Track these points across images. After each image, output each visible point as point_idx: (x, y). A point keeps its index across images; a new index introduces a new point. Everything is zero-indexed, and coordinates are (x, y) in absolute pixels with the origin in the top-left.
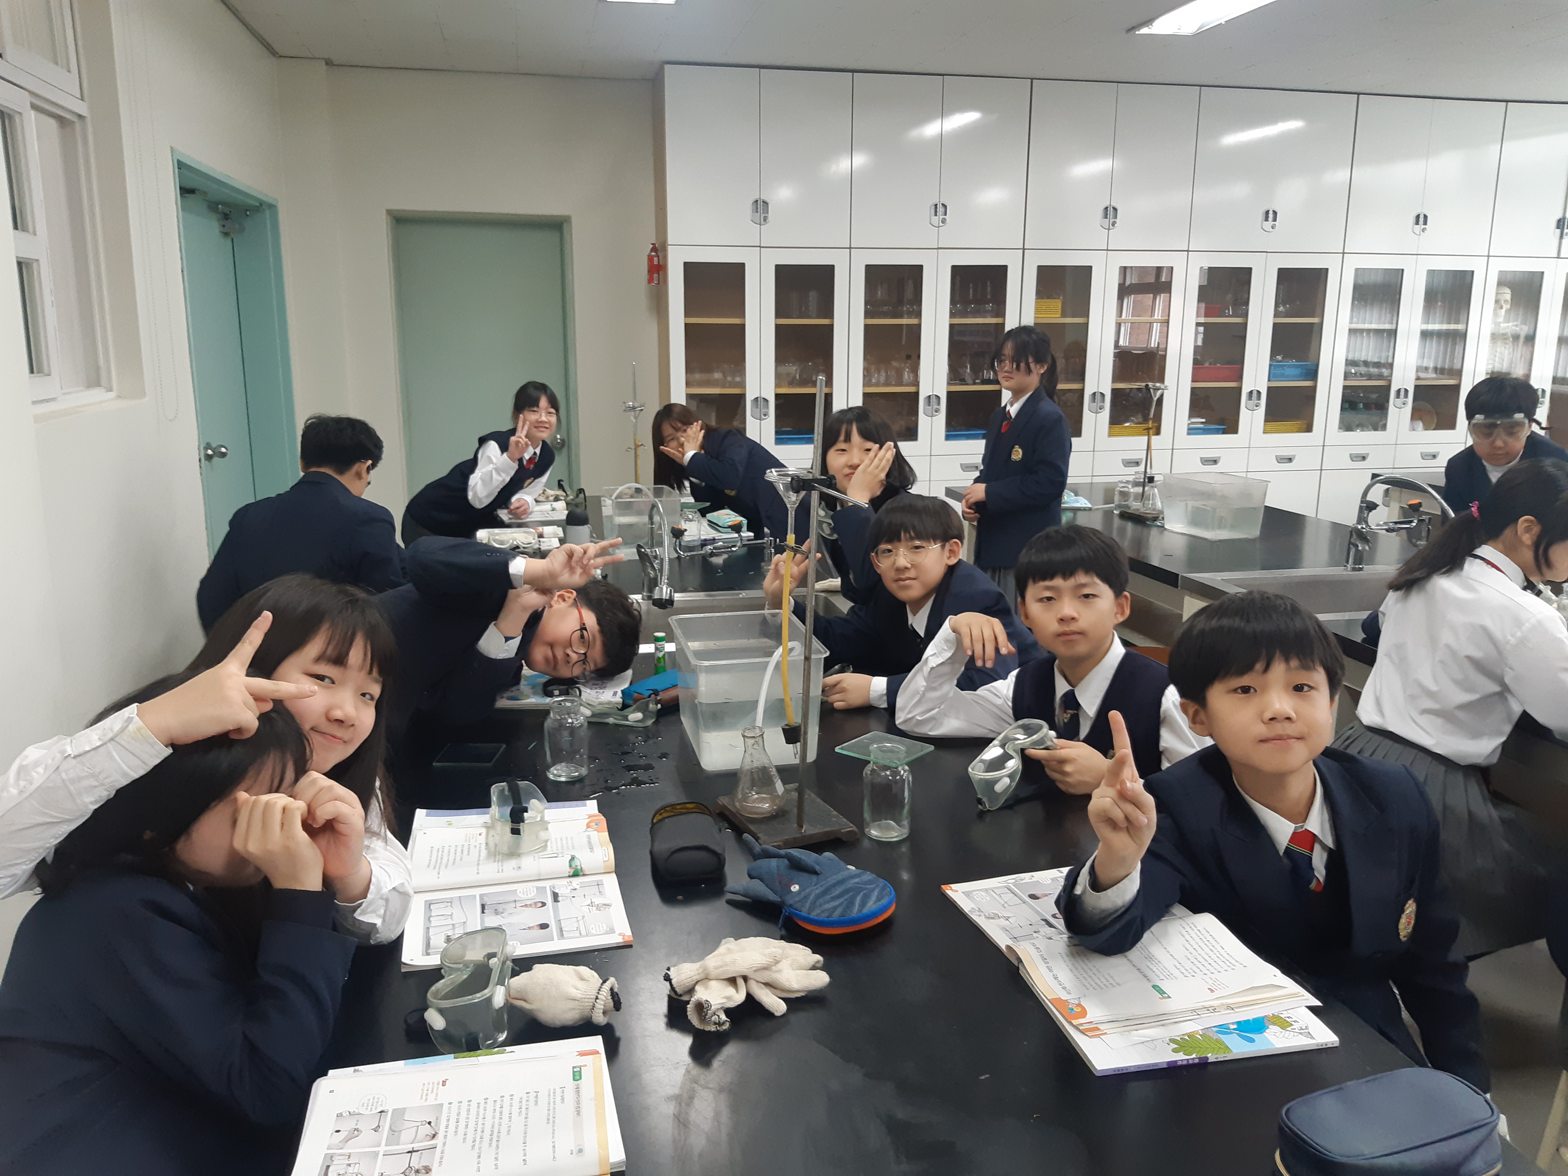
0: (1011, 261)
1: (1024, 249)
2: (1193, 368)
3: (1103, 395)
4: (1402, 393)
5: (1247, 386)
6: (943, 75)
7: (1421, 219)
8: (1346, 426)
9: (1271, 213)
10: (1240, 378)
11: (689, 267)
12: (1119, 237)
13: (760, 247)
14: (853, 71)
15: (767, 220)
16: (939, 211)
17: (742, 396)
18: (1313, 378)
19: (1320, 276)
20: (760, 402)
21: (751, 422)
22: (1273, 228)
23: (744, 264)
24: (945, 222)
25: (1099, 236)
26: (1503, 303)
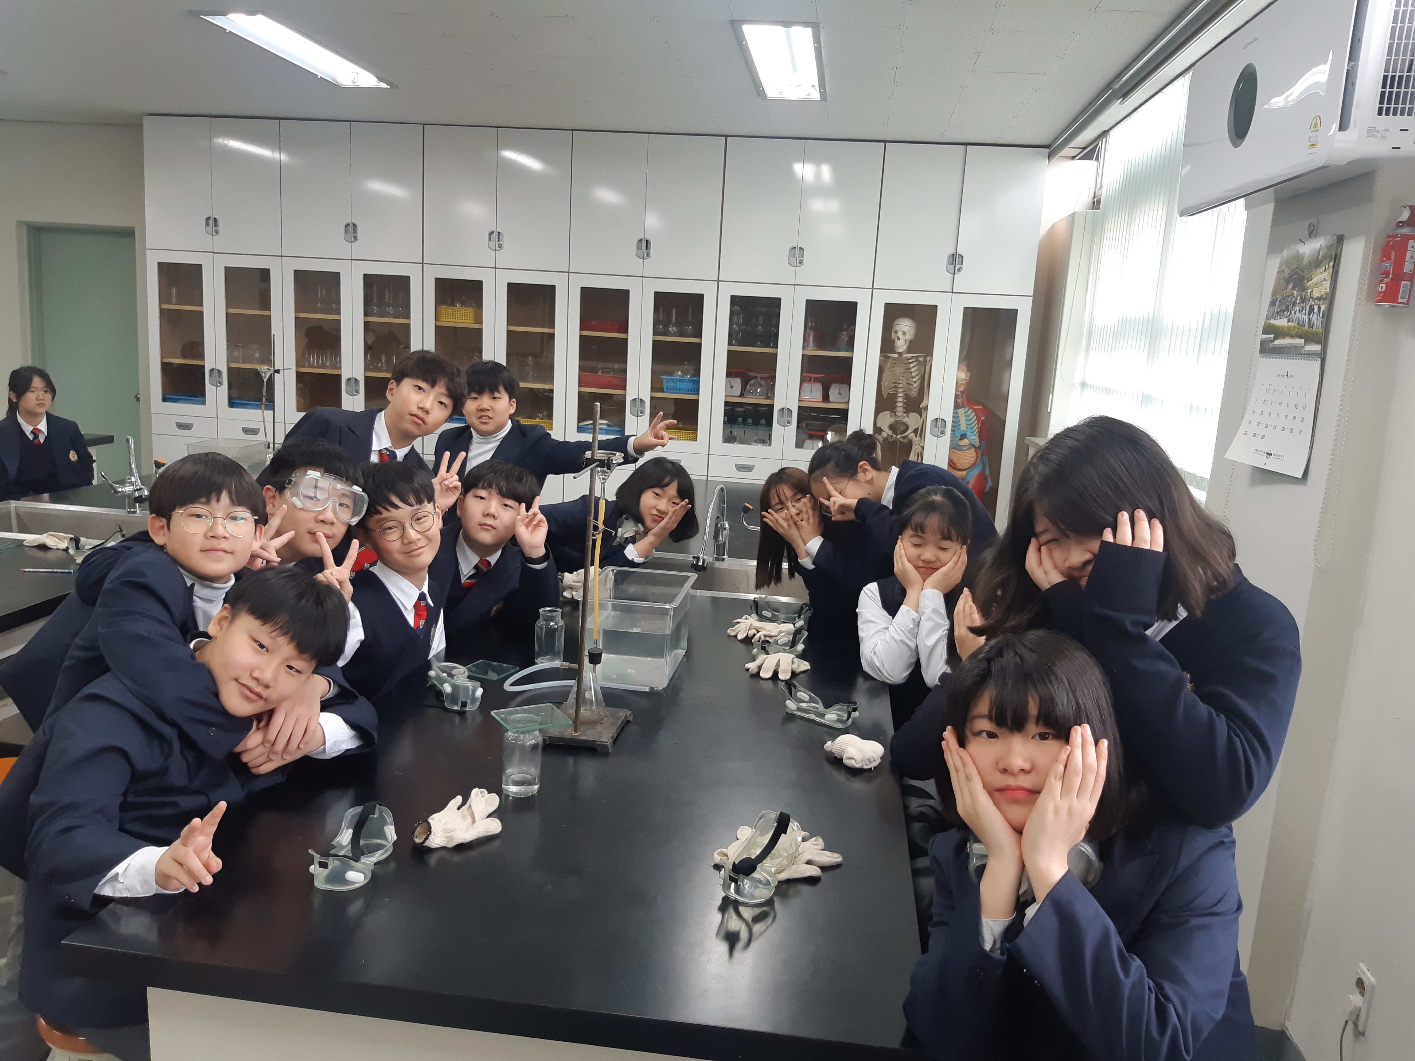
0: (413, 273)
1: (422, 264)
2: (579, 375)
4: (786, 413)
5: (631, 395)
7: (798, 252)
8: (729, 438)
10: (623, 387)
11: (164, 268)
12: (504, 257)
13: (213, 252)
14: (280, 119)
15: (217, 232)
16: (351, 230)
17: (203, 367)
18: (697, 391)
19: (696, 301)
20: (216, 372)
21: (209, 388)
22: (648, 255)
23: (201, 265)
24: (356, 238)
25: (488, 257)
26: (900, 334)
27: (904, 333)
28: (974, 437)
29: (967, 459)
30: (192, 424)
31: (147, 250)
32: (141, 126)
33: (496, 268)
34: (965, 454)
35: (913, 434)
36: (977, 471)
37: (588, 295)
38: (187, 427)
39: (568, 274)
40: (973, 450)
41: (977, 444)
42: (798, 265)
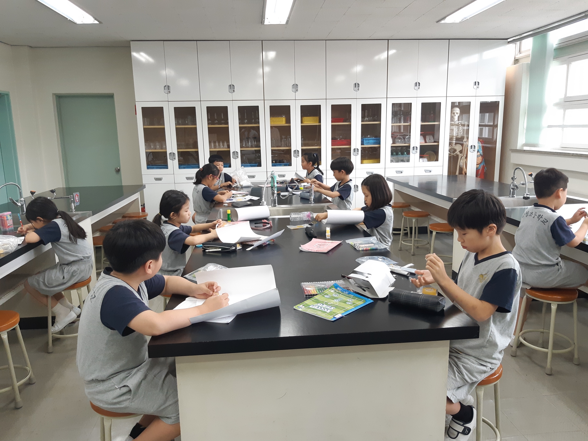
0: (260, 104)
1: (264, 100)
2: (332, 141)
3: (298, 151)
4: (415, 148)
5: (353, 147)
6: (229, 40)
7: (418, 84)
8: (393, 161)
9: (357, 84)
10: (350, 144)
11: (144, 109)
12: (299, 95)
13: (168, 101)
14: (197, 41)
15: (169, 92)
16: (232, 87)
17: (166, 152)
18: (379, 143)
19: (378, 107)
20: (172, 154)
21: (170, 162)
22: (358, 90)
23: (163, 107)
24: (234, 91)
25: (292, 95)
26: (456, 114)
27: (457, 113)
28: (481, 152)
29: (479, 160)
30: (162, 178)
31: (136, 102)
32: (130, 47)
33: (295, 100)
34: (479, 158)
35: (459, 153)
36: (482, 165)
37: (334, 108)
38: (160, 179)
39: (325, 100)
40: (481, 157)
41: (482, 154)
42: (418, 89)
